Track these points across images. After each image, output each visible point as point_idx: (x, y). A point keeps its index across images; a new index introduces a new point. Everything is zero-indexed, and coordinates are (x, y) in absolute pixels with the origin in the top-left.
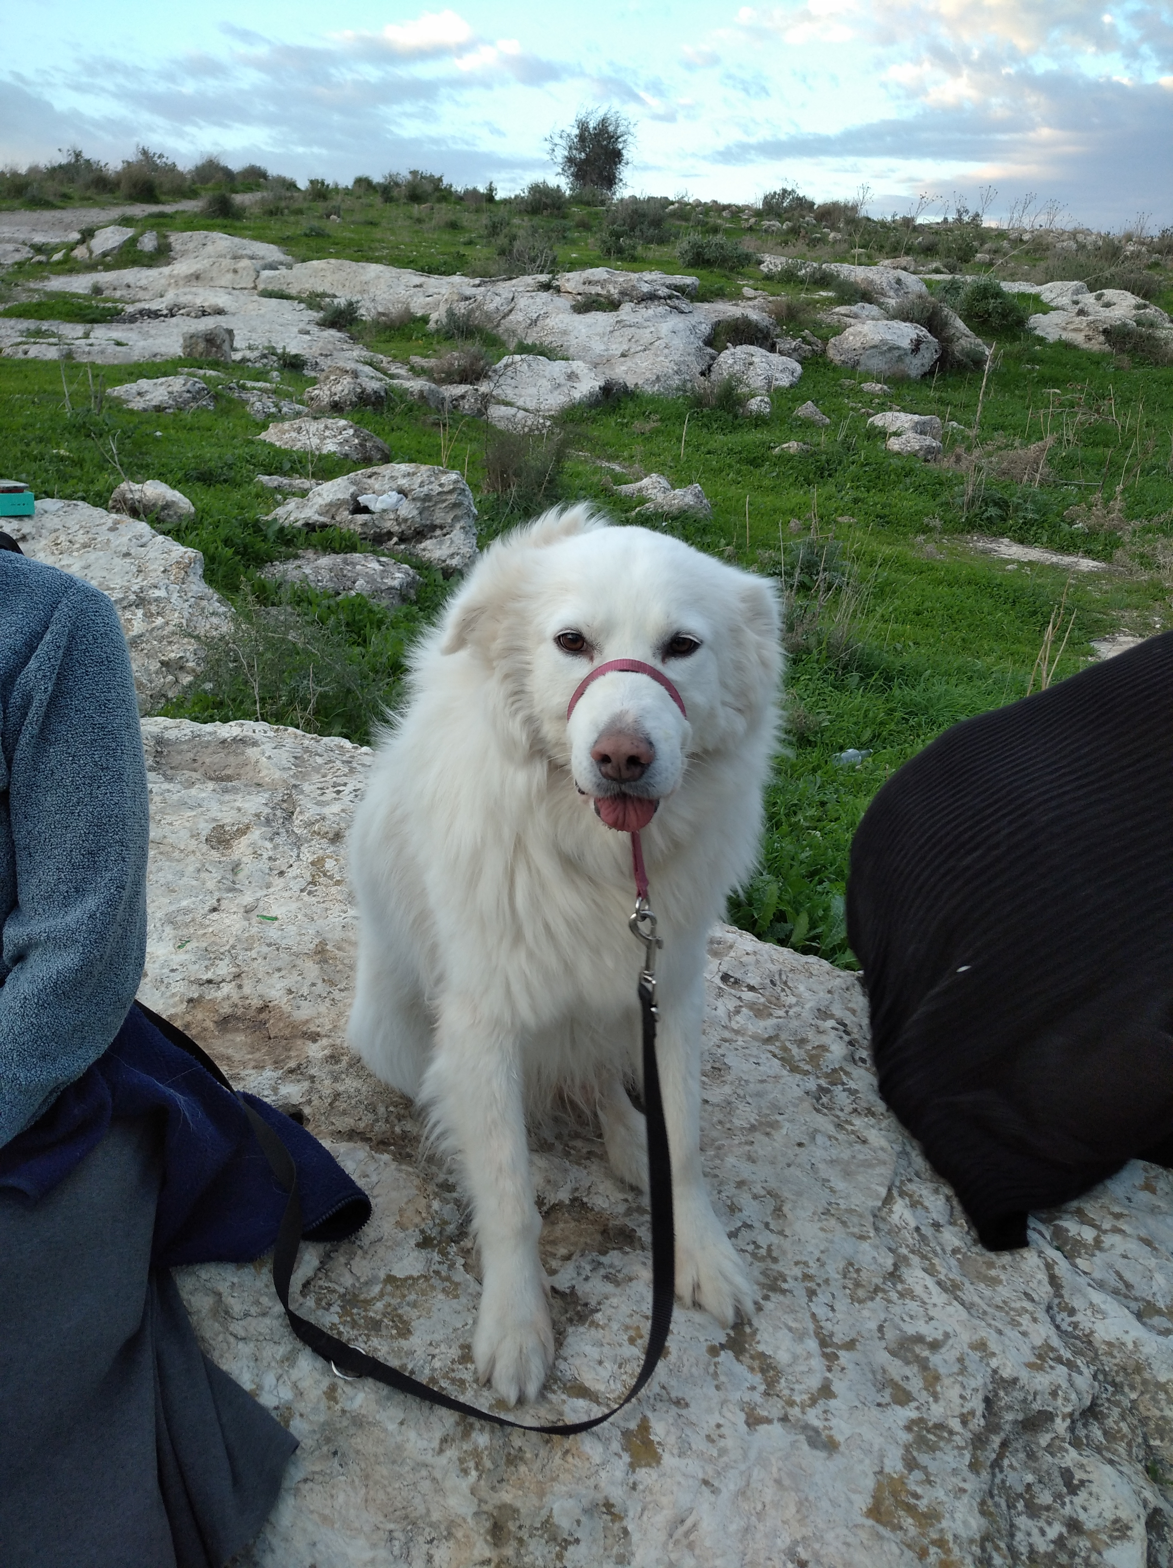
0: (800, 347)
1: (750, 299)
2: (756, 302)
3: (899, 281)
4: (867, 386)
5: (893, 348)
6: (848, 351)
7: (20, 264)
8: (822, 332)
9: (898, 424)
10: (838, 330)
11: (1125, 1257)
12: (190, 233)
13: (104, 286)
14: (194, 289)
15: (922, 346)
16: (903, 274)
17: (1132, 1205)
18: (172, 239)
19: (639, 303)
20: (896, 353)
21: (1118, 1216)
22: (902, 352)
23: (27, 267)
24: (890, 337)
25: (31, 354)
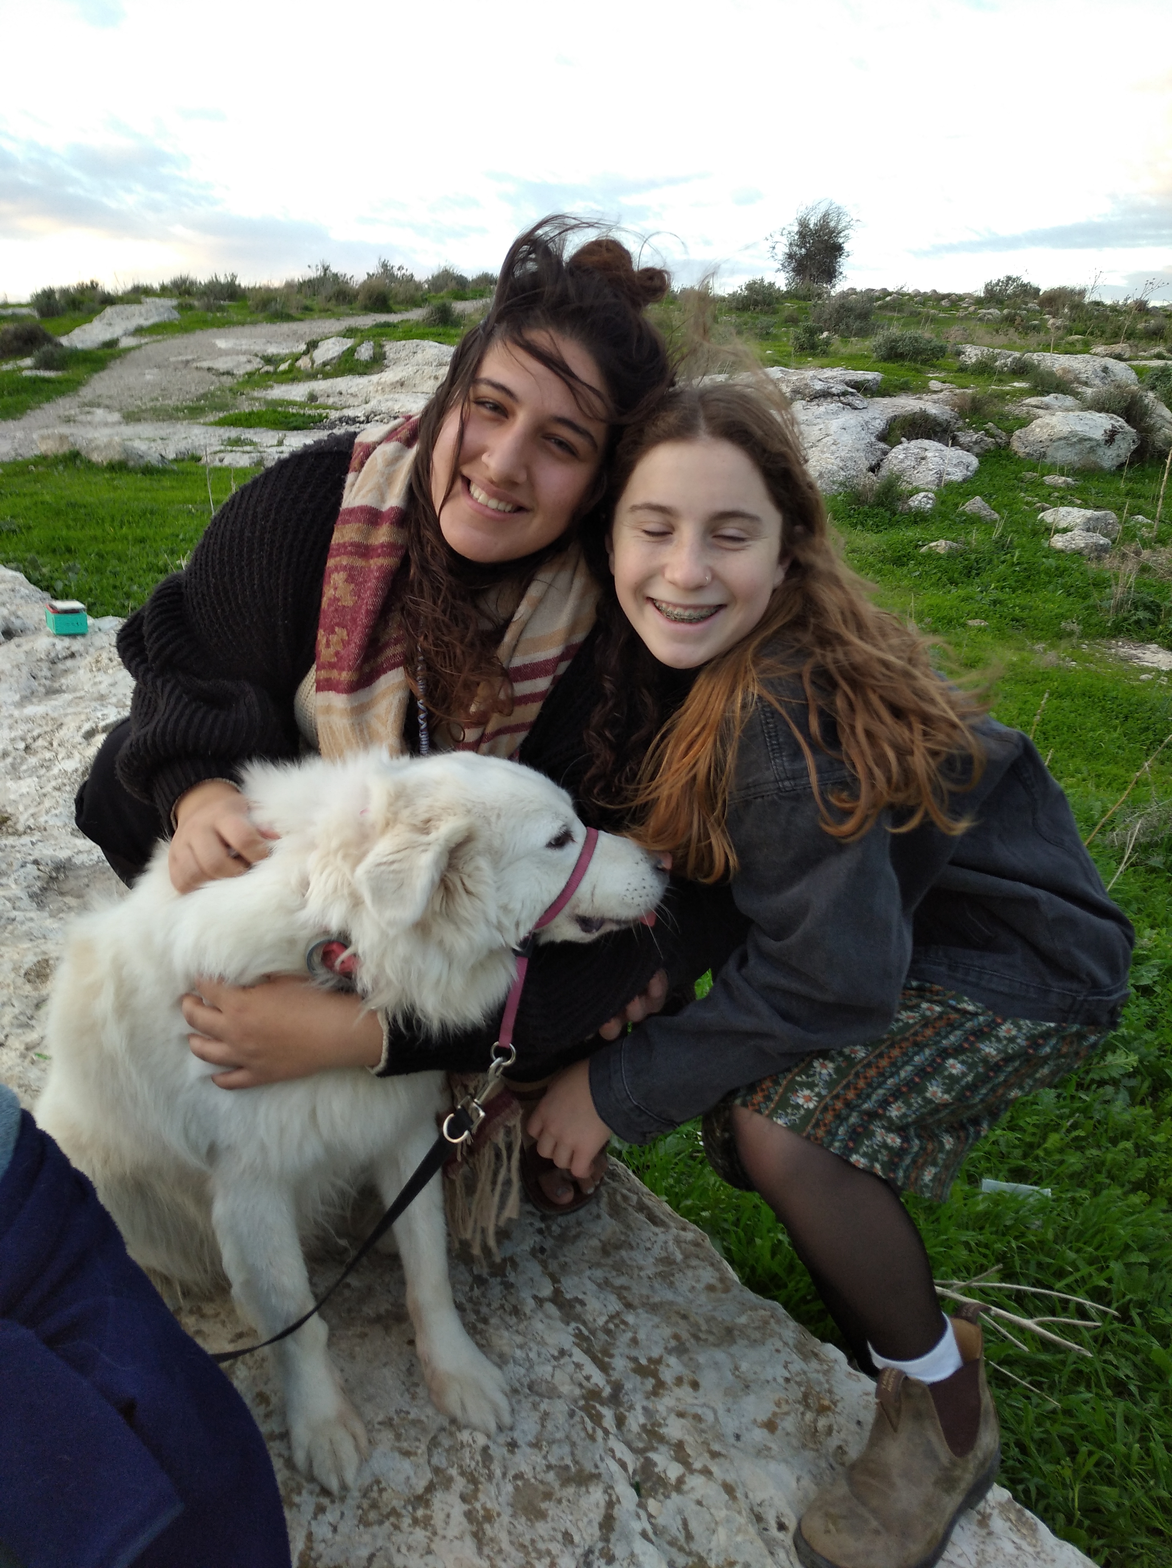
0: (982, 440)
1: (935, 392)
2: (941, 395)
3: (1105, 370)
4: (1049, 479)
5: (1083, 440)
6: (1033, 443)
7: (250, 374)
8: (1007, 424)
9: (1070, 519)
10: (1024, 422)
11: (699, 1503)
12: (403, 342)
13: (318, 394)
14: (396, 396)
15: (1118, 437)
16: (1111, 363)
17: (738, 1444)
18: (387, 348)
19: (811, 400)
20: (1087, 444)
21: (714, 1455)
22: (1094, 443)
23: (256, 377)
24: (1079, 428)
25: (226, 462)
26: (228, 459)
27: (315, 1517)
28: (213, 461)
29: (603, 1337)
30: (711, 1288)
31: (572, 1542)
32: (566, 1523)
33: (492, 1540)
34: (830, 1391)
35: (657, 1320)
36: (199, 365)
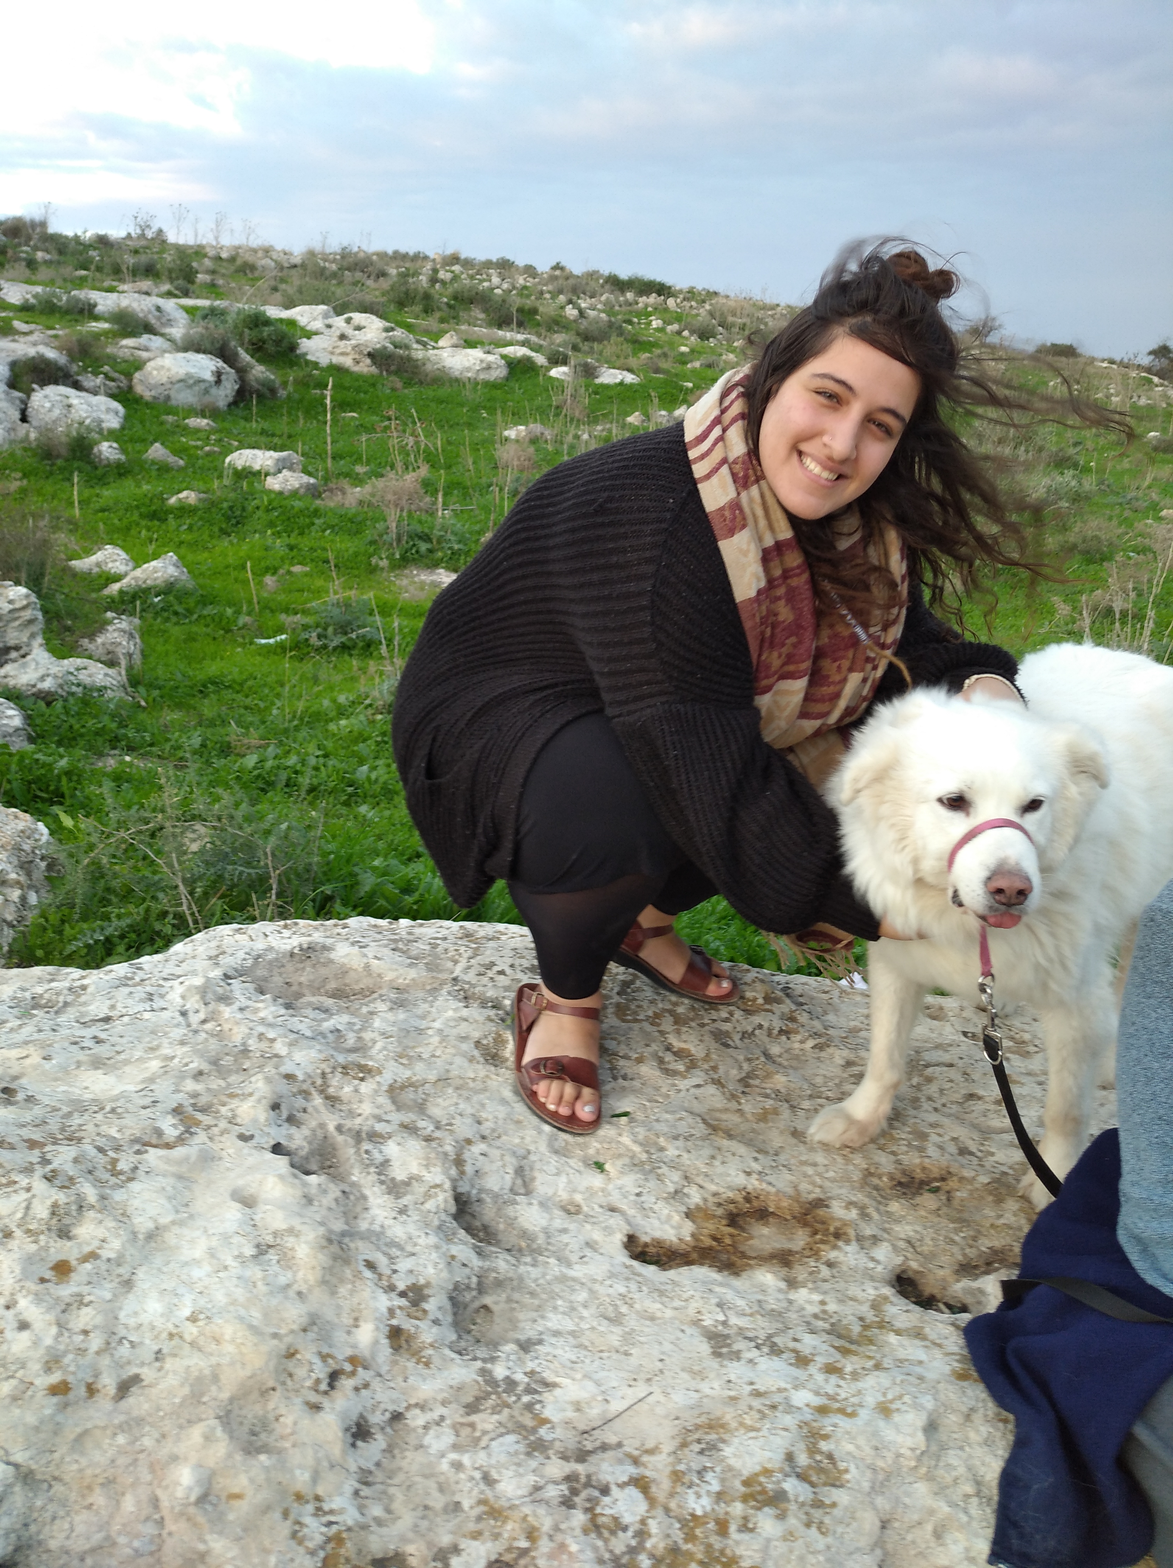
0: (108, 384)
1: (27, 334)
2: (36, 337)
3: (159, 309)
4: (192, 422)
5: (201, 381)
6: (155, 386)
8: (121, 367)
9: (262, 462)
10: (139, 365)
15: (223, 377)
16: (161, 302)
20: (203, 386)
22: (207, 385)
24: (193, 371)
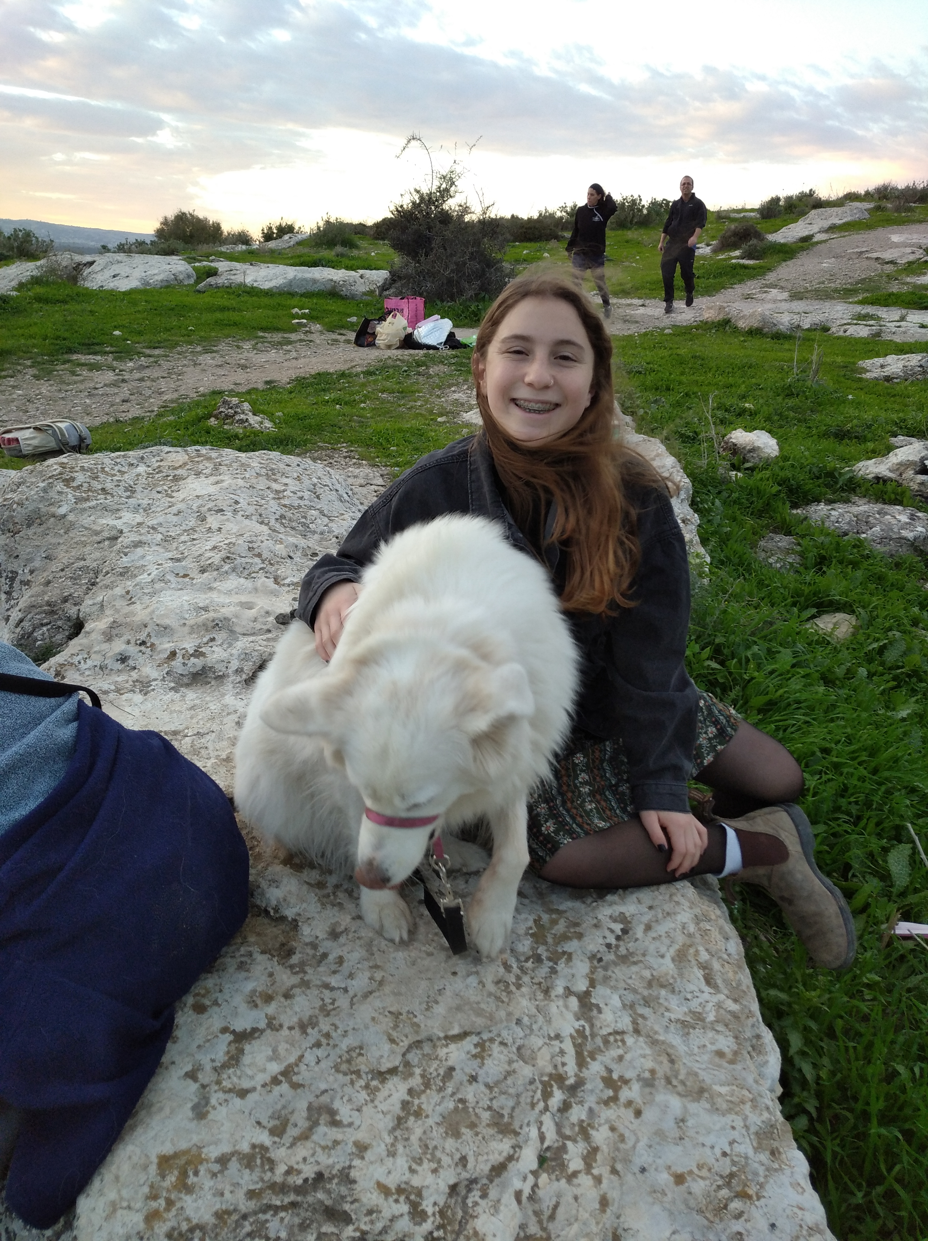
11: (576, 1198)
21: (614, 1171)
25: (848, 333)
26: (852, 331)
27: (311, 1048)
28: (838, 331)
29: (599, 1041)
30: (720, 1054)
31: (465, 1166)
32: (469, 1151)
33: (407, 1129)
34: (762, 1186)
35: (648, 1051)
36: (869, 255)
